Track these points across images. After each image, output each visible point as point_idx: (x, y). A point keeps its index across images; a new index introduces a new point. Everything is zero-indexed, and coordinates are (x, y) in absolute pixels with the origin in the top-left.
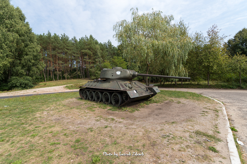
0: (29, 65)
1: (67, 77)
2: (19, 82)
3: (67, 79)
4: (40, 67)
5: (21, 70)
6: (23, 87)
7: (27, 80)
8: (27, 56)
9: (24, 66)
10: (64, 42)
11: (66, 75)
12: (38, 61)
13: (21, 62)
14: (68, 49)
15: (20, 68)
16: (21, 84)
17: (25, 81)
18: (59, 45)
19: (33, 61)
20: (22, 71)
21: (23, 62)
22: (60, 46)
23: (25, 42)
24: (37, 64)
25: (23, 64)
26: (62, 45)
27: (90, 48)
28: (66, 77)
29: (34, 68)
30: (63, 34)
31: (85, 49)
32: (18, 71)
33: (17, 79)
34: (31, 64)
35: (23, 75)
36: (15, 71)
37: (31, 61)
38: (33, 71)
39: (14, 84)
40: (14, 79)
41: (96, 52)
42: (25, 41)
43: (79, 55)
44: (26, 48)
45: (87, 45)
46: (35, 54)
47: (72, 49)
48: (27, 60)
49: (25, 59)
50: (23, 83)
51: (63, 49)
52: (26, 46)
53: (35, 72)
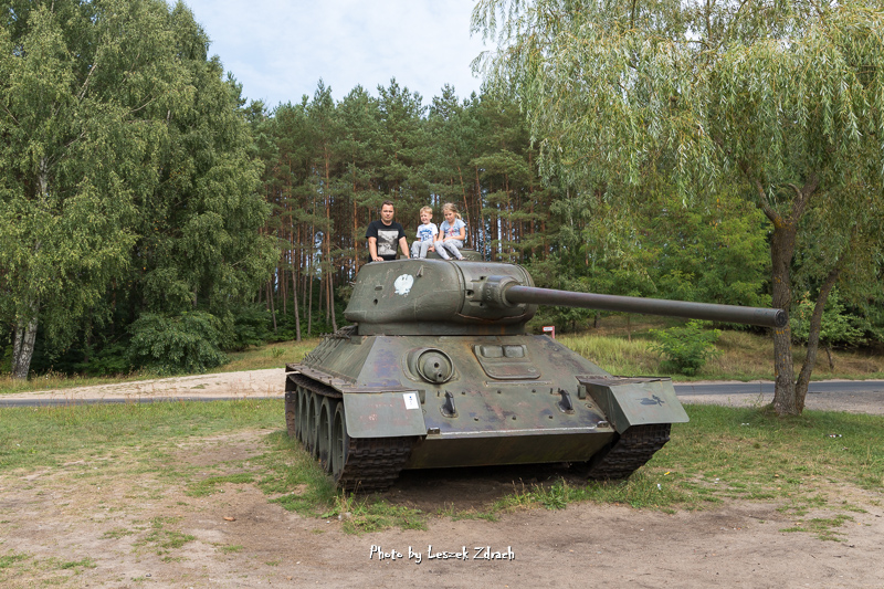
2: (161, 337)
7: (194, 327)
8: (200, 214)
9: (188, 261)
10: (389, 127)
12: (250, 234)
13: (177, 244)
15: (172, 271)
17: (183, 335)
20: (180, 289)
21: (184, 243)
23: (200, 153)
24: (247, 250)
25: (186, 253)
26: (378, 143)
29: (228, 272)
32: (166, 287)
33: (157, 322)
34: (217, 252)
35: (185, 303)
36: (154, 287)
37: (215, 236)
38: (224, 284)
39: (143, 348)
42: (200, 148)
44: (201, 181)
46: (234, 201)
48: (200, 235)
49: (193, 231)
50: (177, 344)
52: (204, 167)
53: (235, 291)
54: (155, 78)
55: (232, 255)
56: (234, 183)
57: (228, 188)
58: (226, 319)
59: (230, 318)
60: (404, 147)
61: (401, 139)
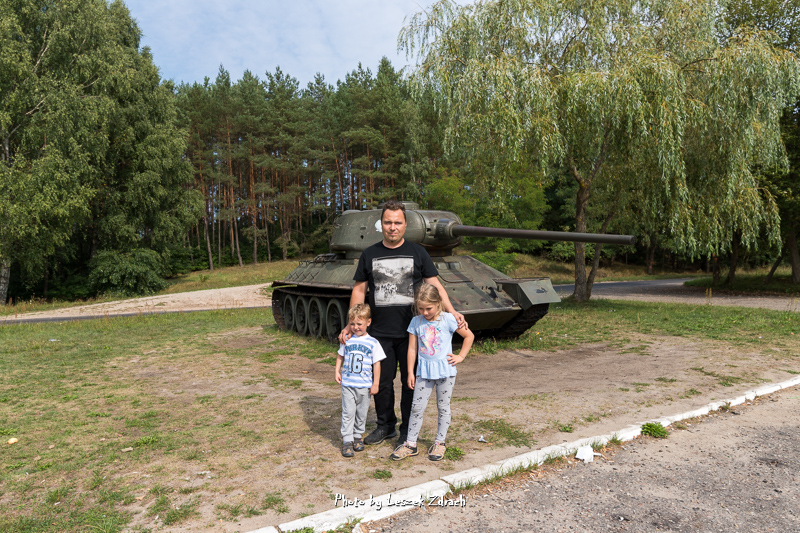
0: (148, 207)
1: (289, 251)
2: (117, 268)
3: (290, 257)
4: (186, 212)
5: (126, 227)
6: (128, 287)
7: (142, 261)
8: (141, 172)
9: (133, 209)
13: (123, 196)
15: (120, 218)
16: (123, 277)
17: (135, 267)
18: (257, 119)
19: (161, 192)
20: (128, 232)
21: (130, 195)
22: (261, 121)
23: (138, 124)
25: (131, 203)
26: (269, 118)
29: (165, 218)
31: (357, 126)
32: (118, 228)
33: (113, 258)
34: (156, 203)
35: (132, 243)
36: (107, 230)
37: (154, 190)
38: (162, 228)
39: (103, 277)
40: (104, 259)
42: (138, 119)
44: (140, 146)
46: (168, 163)
47: (309, 131)
48: (142, 189)
49: (136, 186)
50: (131, 274)
52: (141, 136)
53: (171, 233)
54: (100, 61)
55: (166, 205)
56: (167, 148)
57: (163, 152)
58: (164, 254)
59: (167, 253)
60: (289, 121)
61: (286, 115)
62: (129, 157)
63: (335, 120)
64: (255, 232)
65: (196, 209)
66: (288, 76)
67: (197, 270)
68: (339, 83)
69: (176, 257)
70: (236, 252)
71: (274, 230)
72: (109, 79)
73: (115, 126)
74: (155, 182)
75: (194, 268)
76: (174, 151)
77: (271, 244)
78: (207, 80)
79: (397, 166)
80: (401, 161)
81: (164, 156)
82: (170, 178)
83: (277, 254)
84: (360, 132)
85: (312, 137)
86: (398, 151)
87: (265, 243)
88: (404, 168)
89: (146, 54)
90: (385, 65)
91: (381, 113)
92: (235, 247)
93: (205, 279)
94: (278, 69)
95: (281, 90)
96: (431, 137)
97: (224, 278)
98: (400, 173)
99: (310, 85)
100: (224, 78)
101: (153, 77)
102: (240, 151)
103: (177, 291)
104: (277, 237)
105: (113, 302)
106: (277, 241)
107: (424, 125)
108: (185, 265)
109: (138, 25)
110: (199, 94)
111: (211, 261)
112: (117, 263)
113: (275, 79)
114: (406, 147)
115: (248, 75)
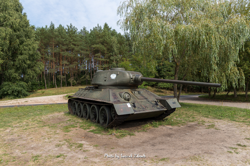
0: (23, 67)
1: (73, 83)
2: (11, 88)
3: (73, 85)
4: (37, 69)
5: (15, 74)
6: (15, 95)
7: (20, 86)
8: (21, 55)
9: (18, 68)
10: (70, 36)
11: (71, 80)
12: (35, 61)
13: (14, 63)
14: (75, 45)
15: (13, 71)
16: (13, 92)
17: (17, 88)
18: (63, 40)
19: (28, 62)
20: (15, 76)
21: (16, 63)
22: (65, 41)
23: (21, 39)
24: (34, 65)
25: (17, 66)
26: (67, 40)
27: (104, 42)
28: (71, 82)
29: (29, 71)
30: (69, 25)
31: (97, 44)
32: (12, 74)
33: (9, 85)
34: (26, 66)
35: (17, 79)
36: (7, 75)
37: (26, 62)
38: (28, 75)
39: (5, 91)
40: (6, 85)
41: (112, 47)
42: (21, 37)
43: (88, 53)
44: (21, 46)
45: (100, 38)
46: (31, 52)
47: (81, 45)
48: (21, 61)
49: (19, 60)
50: (16, 90)
51: (68, 45)
52: (22, 43)
53: (31, 76)
54: (7, 16)
55: (30, 67)
56: (31, 47)
57: (29, 48)
58: (29, 84)
59: (30, 83)
60: (74, 41)
61: (73, 39)
62: (17, 50)
63: (89, 41)
64: (61, 77)
65: (41, 68)
66: (74, 27)
67: (41, 89)
68: (91, 30)
69: (33, 85)
70: (55, 83)
71: (68, 77)
72: (10, 22)
73: (12, 39)
74: (26, 59)
75: (40, 88)
76: (34, 48)
77: (67, 81)
78: (46, 26)
79: (109, 57)
80: (111, 56)
81: (30, 50)
82: (32, 57)
83: (69, 84)
84: (98, 46)
85: (82, 47)
86: (110, 52)
87: (65, 81)
88: (112, 58)
89: (25, 15)
90: (106, 25)
91: (104, 40)
92: (55, 82)
93: (44, 92)
94: (71, 24)
95: (72, 31)
96: (120, 48)
97: (50, 92)
98: (110, 59)
99: (81, 30)
100: (52, 26)
101: (27, 23)
102: (57, 50)
103: (33, 97)
104: (69, 79)
105: (8, 101)
106: (69, 80)
107: (118, 45)
108: (37, 87)
109: (22, 5)
110: (44, 31)
111: (46, 86)
112: (11, 87)
113: (70, 27)
114: (113, 51)
115: (60, 26)
